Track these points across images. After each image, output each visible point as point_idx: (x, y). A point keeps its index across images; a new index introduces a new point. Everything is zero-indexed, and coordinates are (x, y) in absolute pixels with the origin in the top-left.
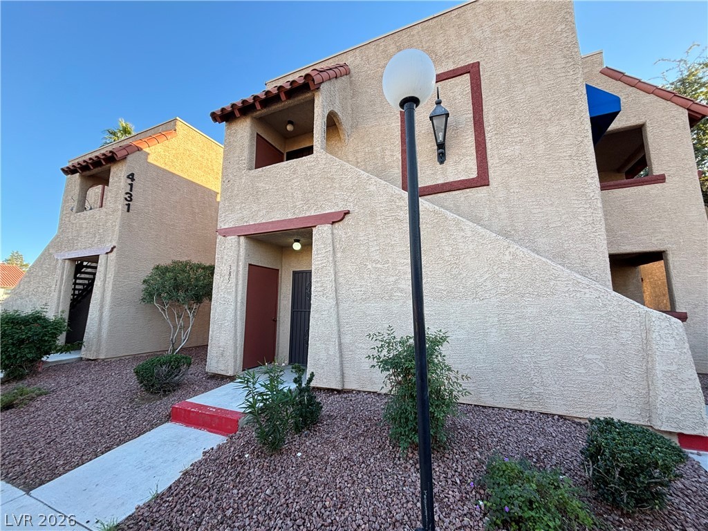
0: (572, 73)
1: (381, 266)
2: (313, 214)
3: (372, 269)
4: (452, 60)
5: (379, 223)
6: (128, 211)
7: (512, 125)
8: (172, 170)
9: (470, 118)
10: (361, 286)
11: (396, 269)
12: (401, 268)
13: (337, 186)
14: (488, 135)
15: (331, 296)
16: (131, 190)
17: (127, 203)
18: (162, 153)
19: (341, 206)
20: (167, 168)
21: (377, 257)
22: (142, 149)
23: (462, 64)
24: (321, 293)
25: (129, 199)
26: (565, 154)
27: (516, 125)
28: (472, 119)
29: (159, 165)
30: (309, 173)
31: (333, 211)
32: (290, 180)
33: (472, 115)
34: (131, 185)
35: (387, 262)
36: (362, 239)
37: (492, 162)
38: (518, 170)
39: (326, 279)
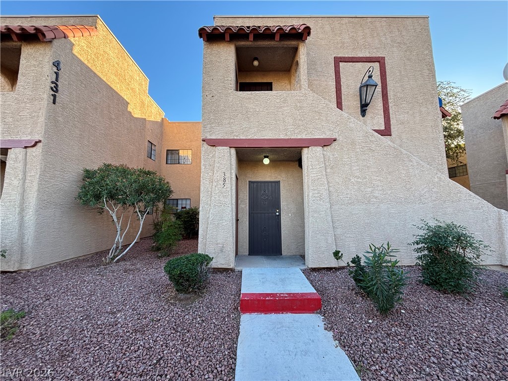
0: (432, 80)
1: (361, 181)
2: (304, 137)
3: (355, 182)
4: (368, 50)
5: (358, 150)
6: (54, 102)
7: (403, 101)
8: (93, 69)
9: (380, 91)
10: (347, 194)
11: (372, 183)
12: (374, 182)
13: (324, 119)
14: (390, 105)
15: (327, 200)
16: (57, 79)
17: (53, 93)
18: (85, 48)
19: (328, 134)
20: (89, 65)
21: (358, 174)
22: (68, 37)
23: (374, 55)
24: (318, 198)
25: (55, 89)
26: (429, 124)
27: (405, 102)
28: (381, 92)
29: (82, 59)
30: (298, 105)
31: (322, 137)
32: (281, 108)
33: (381, 90)
34: (57, 74)
35: (365, 178)
36: (346, 160)
37: (393, 122)
38: (406, 129)
39: (321, 188)
